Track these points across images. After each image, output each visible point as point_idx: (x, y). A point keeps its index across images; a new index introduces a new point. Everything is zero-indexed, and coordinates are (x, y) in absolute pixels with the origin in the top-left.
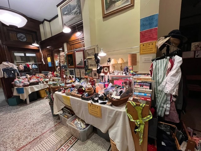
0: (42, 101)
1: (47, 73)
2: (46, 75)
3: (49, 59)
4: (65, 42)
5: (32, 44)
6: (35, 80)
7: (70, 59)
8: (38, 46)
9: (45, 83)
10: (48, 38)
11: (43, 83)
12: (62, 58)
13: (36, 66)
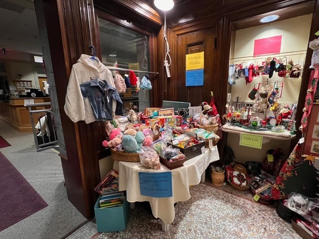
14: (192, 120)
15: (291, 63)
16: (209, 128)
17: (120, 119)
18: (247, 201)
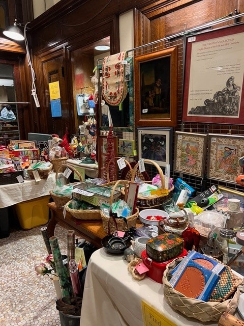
0: (23, 242)
1: (47, 139)
2: (42, 146)
3: (54, 90)
4: (125, 10)
5: (5, 33)
6: (7, 166)
7: (150, 80)
8: (20, 38)
9: (38, 179)
10: (55, 3)
11: (32, 177)
12: (114, 80)
13: (11, 112)
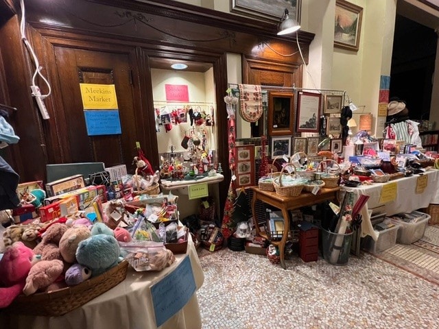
7: (279, 108)
12: (253, 103)
14: (123, 187)
15: (204, 113)
16: (152, 190)
17: (33, 223)
18: (209, 257)
